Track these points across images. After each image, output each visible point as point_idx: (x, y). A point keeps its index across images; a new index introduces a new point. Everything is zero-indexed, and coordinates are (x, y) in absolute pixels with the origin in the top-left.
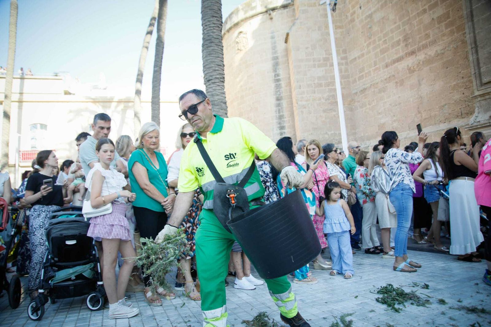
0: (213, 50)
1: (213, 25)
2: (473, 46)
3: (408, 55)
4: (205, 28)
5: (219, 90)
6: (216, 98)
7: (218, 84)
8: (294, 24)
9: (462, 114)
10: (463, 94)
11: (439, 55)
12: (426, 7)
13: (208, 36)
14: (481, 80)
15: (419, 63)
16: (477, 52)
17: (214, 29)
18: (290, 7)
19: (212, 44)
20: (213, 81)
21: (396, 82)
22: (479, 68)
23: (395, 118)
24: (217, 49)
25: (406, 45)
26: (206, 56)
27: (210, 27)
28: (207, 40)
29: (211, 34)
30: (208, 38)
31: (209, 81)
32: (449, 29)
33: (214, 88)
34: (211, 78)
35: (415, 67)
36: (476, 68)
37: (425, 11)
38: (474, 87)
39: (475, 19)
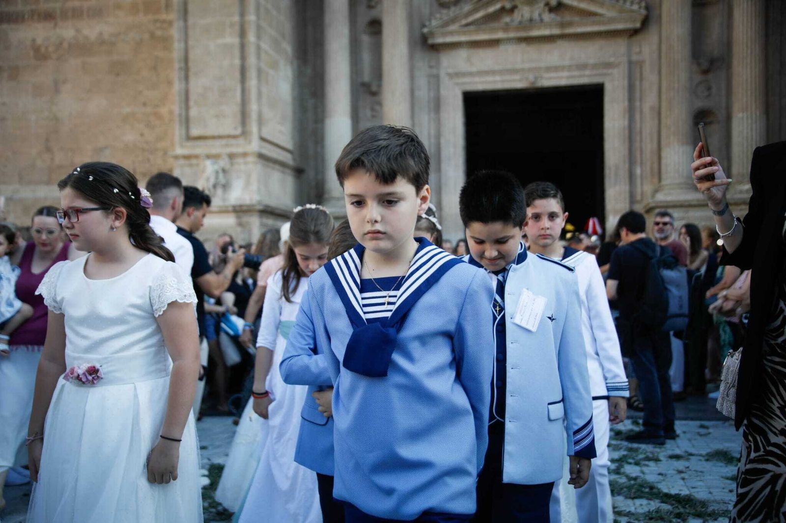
2: (183, 65)
3: (36, 17)
10: (142, 135)
11: (105, 44)
14: (188, 128)
15: (61, 44)
16: (187, 78)
22: (187, 108)
35: (51, 49)
36: (183, 106)
38: (177, 139)
39: (191, 21)
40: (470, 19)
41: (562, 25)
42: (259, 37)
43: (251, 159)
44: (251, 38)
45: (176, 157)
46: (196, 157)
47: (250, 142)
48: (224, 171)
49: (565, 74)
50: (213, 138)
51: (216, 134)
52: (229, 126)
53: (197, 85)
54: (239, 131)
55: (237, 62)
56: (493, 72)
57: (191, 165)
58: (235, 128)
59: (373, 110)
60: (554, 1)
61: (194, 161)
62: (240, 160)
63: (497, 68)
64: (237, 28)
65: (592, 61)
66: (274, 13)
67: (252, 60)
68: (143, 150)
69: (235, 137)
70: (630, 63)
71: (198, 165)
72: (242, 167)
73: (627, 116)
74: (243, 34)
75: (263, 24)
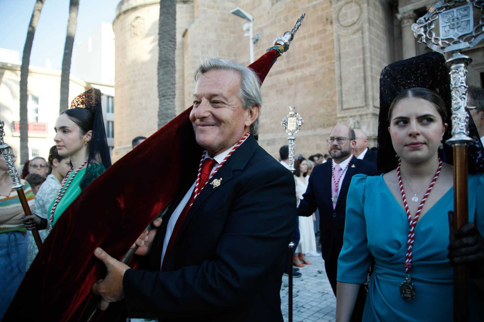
0: (169, 70)
1: (169, 48)
2: (339, 80)
3: (288, 70)
4: (163, 49)
5: (172, 105)
6: (170, 111)
7: (171, 100)
8: (193, 22)
9: (324, 125)
10: (327, 109)
11: (313, 76)
12: (306, 34)
13: (166, 57)
14: (342, 106)
15: (297, 78)
16: (341, 85)
17: (170, 52)
18: (190, 2)
19: (169, 66)
20: (168, 97)
21: (277, 91)
22: (342, 97)
23: (273, 121)
24: (172, 69)
25: (288, 62)
26: (163, 75)
27: (167, 50)
28: (165, 61)
29: (168, 56)
30: (165, 59)
31: (164, 96)
32: (321, 57)
33: (168, 103)
34: (166, 94)
35: (293, 81)
36: (340, 96)
37: (304, 38)
38: (338, 110)
39: (342, 61)
42: (371, 63)
43: (369, 116)
44: (368, 64)
45: (338, 118)
46: (346, 117)
47: (369, 109)
48: (358, 122)
50: (353, 108)
51: (354, 106)
52: (360, 102)
53: (345, 87)
54: (364, 104)
55: (362, 75)
57: (344, 121)
58: (362, 103)
61: (345, 119)
62: (365, 117)
64: (362, 60)
66: (379, 51)
67: (369, 73)
68: (327, 115)
69: (362, 107)
71: (347, 121)
72: (366, 120)
74: (364, 62)
75: (373, 57)
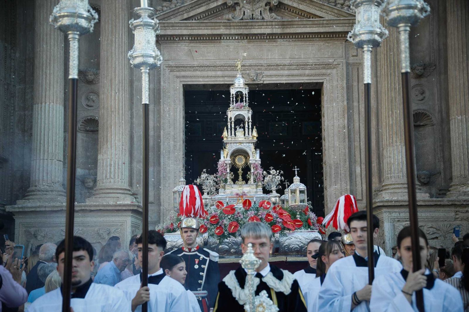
40: (192, 14)
41: (283, 25)
49: (286, 72)
56: (214, 67)
59: (88, 99)
60: (274, 0)
63: (218, 63)
65: (311, 61)
70: (348, 64)
73: (346, 116)
